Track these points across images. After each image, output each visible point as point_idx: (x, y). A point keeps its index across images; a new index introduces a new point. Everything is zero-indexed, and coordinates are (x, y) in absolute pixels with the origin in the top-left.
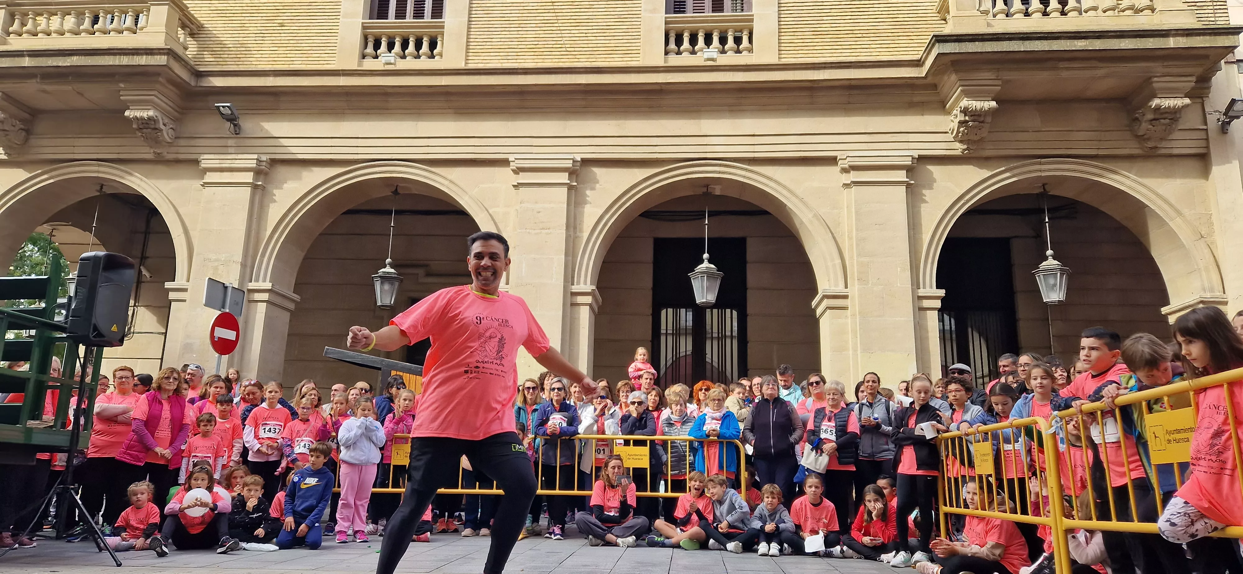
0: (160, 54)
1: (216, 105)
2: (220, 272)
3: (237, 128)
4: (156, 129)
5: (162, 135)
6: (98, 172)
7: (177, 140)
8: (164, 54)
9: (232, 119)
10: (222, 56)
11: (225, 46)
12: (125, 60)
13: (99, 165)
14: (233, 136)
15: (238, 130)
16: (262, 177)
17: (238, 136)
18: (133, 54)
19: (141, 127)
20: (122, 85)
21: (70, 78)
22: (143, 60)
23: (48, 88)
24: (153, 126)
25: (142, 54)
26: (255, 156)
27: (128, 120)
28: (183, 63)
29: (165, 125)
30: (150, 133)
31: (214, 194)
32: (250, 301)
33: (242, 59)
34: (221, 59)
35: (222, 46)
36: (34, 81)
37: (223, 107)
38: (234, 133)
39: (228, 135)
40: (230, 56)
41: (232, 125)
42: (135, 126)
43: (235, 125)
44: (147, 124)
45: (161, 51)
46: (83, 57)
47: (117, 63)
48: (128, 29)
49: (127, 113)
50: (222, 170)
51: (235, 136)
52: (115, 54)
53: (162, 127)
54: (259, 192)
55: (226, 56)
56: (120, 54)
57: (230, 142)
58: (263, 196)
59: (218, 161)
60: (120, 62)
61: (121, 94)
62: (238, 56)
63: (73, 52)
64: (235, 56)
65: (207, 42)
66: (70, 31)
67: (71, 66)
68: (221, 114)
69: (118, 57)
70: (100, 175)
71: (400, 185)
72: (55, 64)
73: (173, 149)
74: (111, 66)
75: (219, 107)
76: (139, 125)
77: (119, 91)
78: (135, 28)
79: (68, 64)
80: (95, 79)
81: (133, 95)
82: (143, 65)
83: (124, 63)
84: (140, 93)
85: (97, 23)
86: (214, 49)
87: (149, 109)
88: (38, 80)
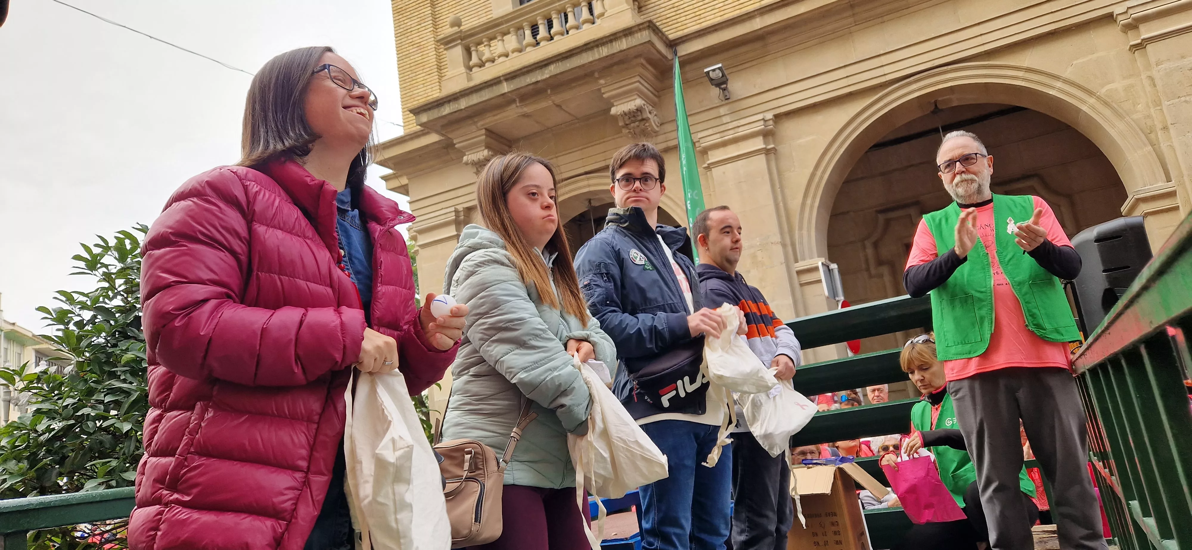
0: (640, 30)
1: (706, 70)
2: (760, 259)
3: (726, 92)
4: (643, 120)
5: (651, 125)
6: (589, 186)
7: (663, 127)
8: (644, 29)
9: (721, 83)
10: (679, 20)
11: (679, 8)
12: (604, 51)
13: (588, 179)
14: (723, 103)
15: (727, 94)
16: (770, 139)
17: (730, 101)
18: (611, 41)
19: (627, 123)
20: (602, 81)
21: (549, 91)
22: (623, 44)
23: (526, 110)
24: (640, 118)
25: (620, 37)
26: (760, 117)
27: (615, 118)
28: (660, 34)
29: (650, 113)
30: (638, 126)
31: (724, 173)
32: (802, 285)
33: (702, 16)
34: (680, 24)
35: (676, 9)
36: (514, 106)
37: (714, 70)
38: (724, 99)
39: (717, 102)
40: (688, 17)
41: (721, 91)
42: (621, 124)
43: (724, 90)
44: (635, 115)
45: (641, 27)
46: (560, 63)
47: (597, 57)
48: (586, 21)
49: (613, 111)
50: (724, 144)
51: (727, 101)
52: (592, 48)
53: (649, 116)
54: (772, 156)
55: (684, 18)
56: (597, 46)
57: (722, 111)
58: (777, 159)
59: (718, 136)
60: (599, 54)
61: (602, 92)
62: (698, 13)
63: (549, 61)
64: (693, 15)
65: (658, 11)
66: (513, 51)
67: (550, 77)
68: (711, 80)
69: (596, 50)
70: (592, 189)
71: (940, 99)
72: (534, 80)
73: (661, 138)
74: (591, 62)
75: (708, 72)
76: (624, 121)
77: (599, 90)
78: (591, 17)
79: (548, 76)
80: (574, 85)
81: (615, 89)
82: (624, 50)
83: (604, 54)
84: (624, 83)
85: (552, 27)
86: (668, 16)
87: (635, 99)
88: (518, 104)
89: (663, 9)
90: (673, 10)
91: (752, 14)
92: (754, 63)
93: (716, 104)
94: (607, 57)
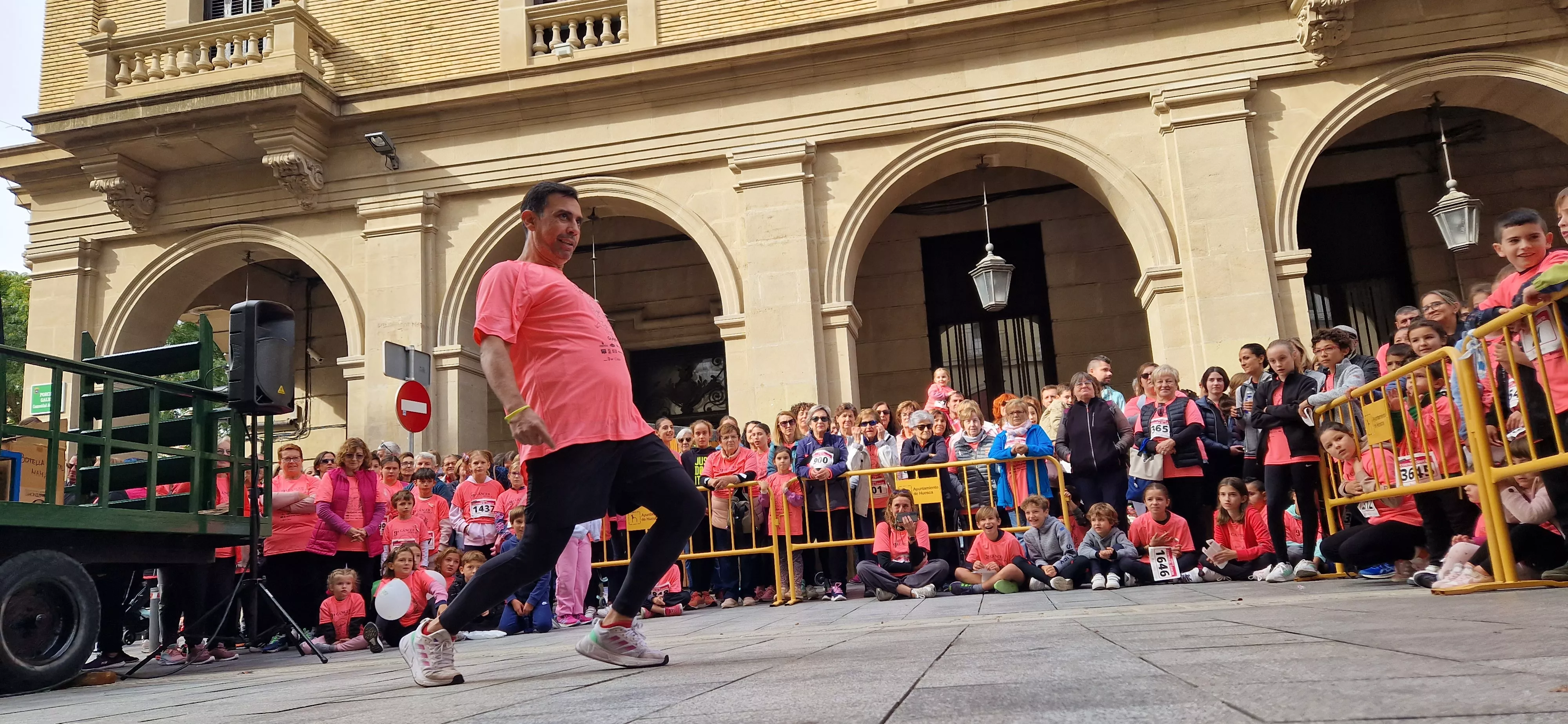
0: (293, 81)
1: (366, 135)
2: (398, 335)
3: (394, 161)
4: (301, 175)
5: (309, 182)
6: (242, 237)
7: (327, 186)
8: (297, 81)
9: (387, 151)
10: (365, 76)
11: (367, 63)
12: (253, 95)
13: (241, 229)
14: (391, 172)
15: (396, 164)
16: (432, 218)
17: (397, 171)
18: (262, 86)
19: (283, 175)
20: (254, 126)
21: (194, 126)
22: (273, 92)
23: (170, 141)
24: (296, 172)
25: (272, 85)
26: (421, 193)
27: (268, 168)
28: (320, 89)
29: (310, 169)
30: (295, 181)
31: (379, 245)
32: (438, 370)
33: (389, 77)
34: (365, 81)
35: (364, 63)
36: (153, 135)
37: (375, 137)
38: (392, 168)
40: (375, 75)
41: (389, 159)
42: (276, 175)
43: (392, 159)
44: (290, 170)
45: (293, 78)
46: (205, 98)
47: (245, 100)
48: (252, 58)
49: (265, 160)
50: (384, 215)
51: (394, 171)
52: (240, 89)
53: (307, 171)
54: (431, 236)
55: (370, 75)
56: (247, 88)
57: (389, 180)
58: (436, 240)
59: (377, 205)
60: (247, 97)
61: (254, 137)
62: (385, 73)
64: (380, 74)
65: (346, 62)
66: (185, 70)
67: (192, 111)
68: (374, 146)
69: (245, 92)
70: (245, 240)
71: (597, 207)
72: (174, 111)
73: (324, 197)
74: (238, 104)
75: (370, 138)
76: (280, 173)
77: (252, 134)
78: (259, 55)
79: (189, 109)
80: (222, 124)
81: (268, 137)
82: (275, 98)
83: (253, 99)
84: (276, 133)
85: (215, 55)
86: (355, 69)
87: (290, 152)
88: (157, 133)
89: (351, 61)
90: (360, 64)
91: (421, 88)
92: (427, 137)
93: (384, 171)
94: (256, 101)
